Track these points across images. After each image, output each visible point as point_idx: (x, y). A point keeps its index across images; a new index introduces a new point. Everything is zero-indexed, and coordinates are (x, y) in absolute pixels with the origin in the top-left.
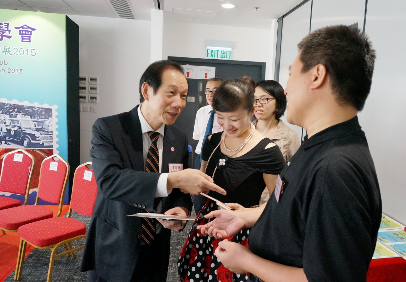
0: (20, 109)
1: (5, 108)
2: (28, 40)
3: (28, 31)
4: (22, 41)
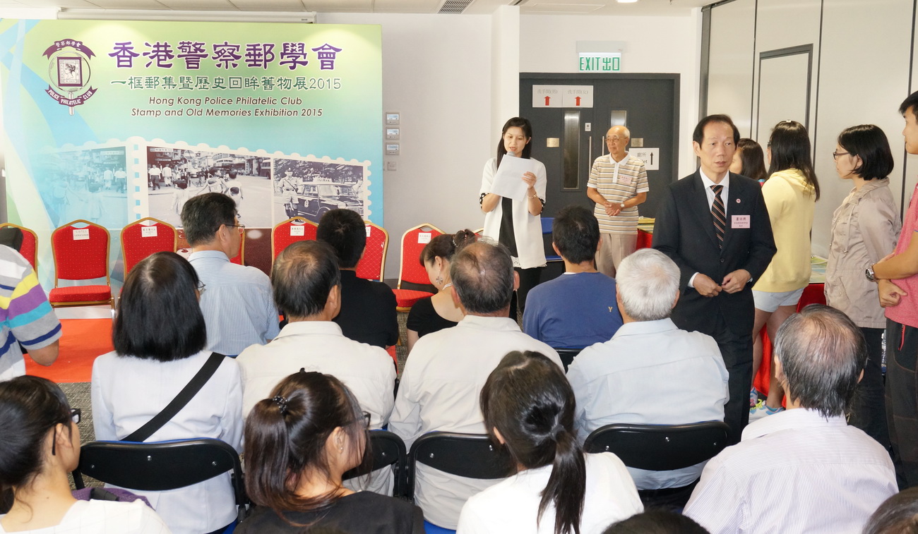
0: (318, 168)
1: (297, 168)
2: (330, 66)
3: (330, 53)
4: (322, 68)
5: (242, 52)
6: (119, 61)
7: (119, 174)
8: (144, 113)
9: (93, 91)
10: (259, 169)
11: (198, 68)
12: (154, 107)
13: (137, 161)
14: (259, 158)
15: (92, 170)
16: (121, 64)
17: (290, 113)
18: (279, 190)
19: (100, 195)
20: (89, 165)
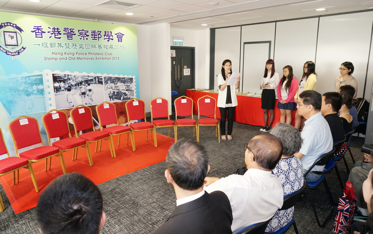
0: (118, 79)
1: (112, 80)
2: (121, 41)
3: (121, 36)
4: (118, 41)
5: (89, 34)
6: (36, 35)
7: (40, 87)
8: (50, 59)
9: (24, 49)
10: (98, 81)
11: (72, 39)
12: (54, 56)
13: (48, 81)
14: (98, 77)
15: (27, 86)
16: (37, 36)
17: (108, 59)
18: (106, 89)
19: (32, 97)
20: (25, 84)
